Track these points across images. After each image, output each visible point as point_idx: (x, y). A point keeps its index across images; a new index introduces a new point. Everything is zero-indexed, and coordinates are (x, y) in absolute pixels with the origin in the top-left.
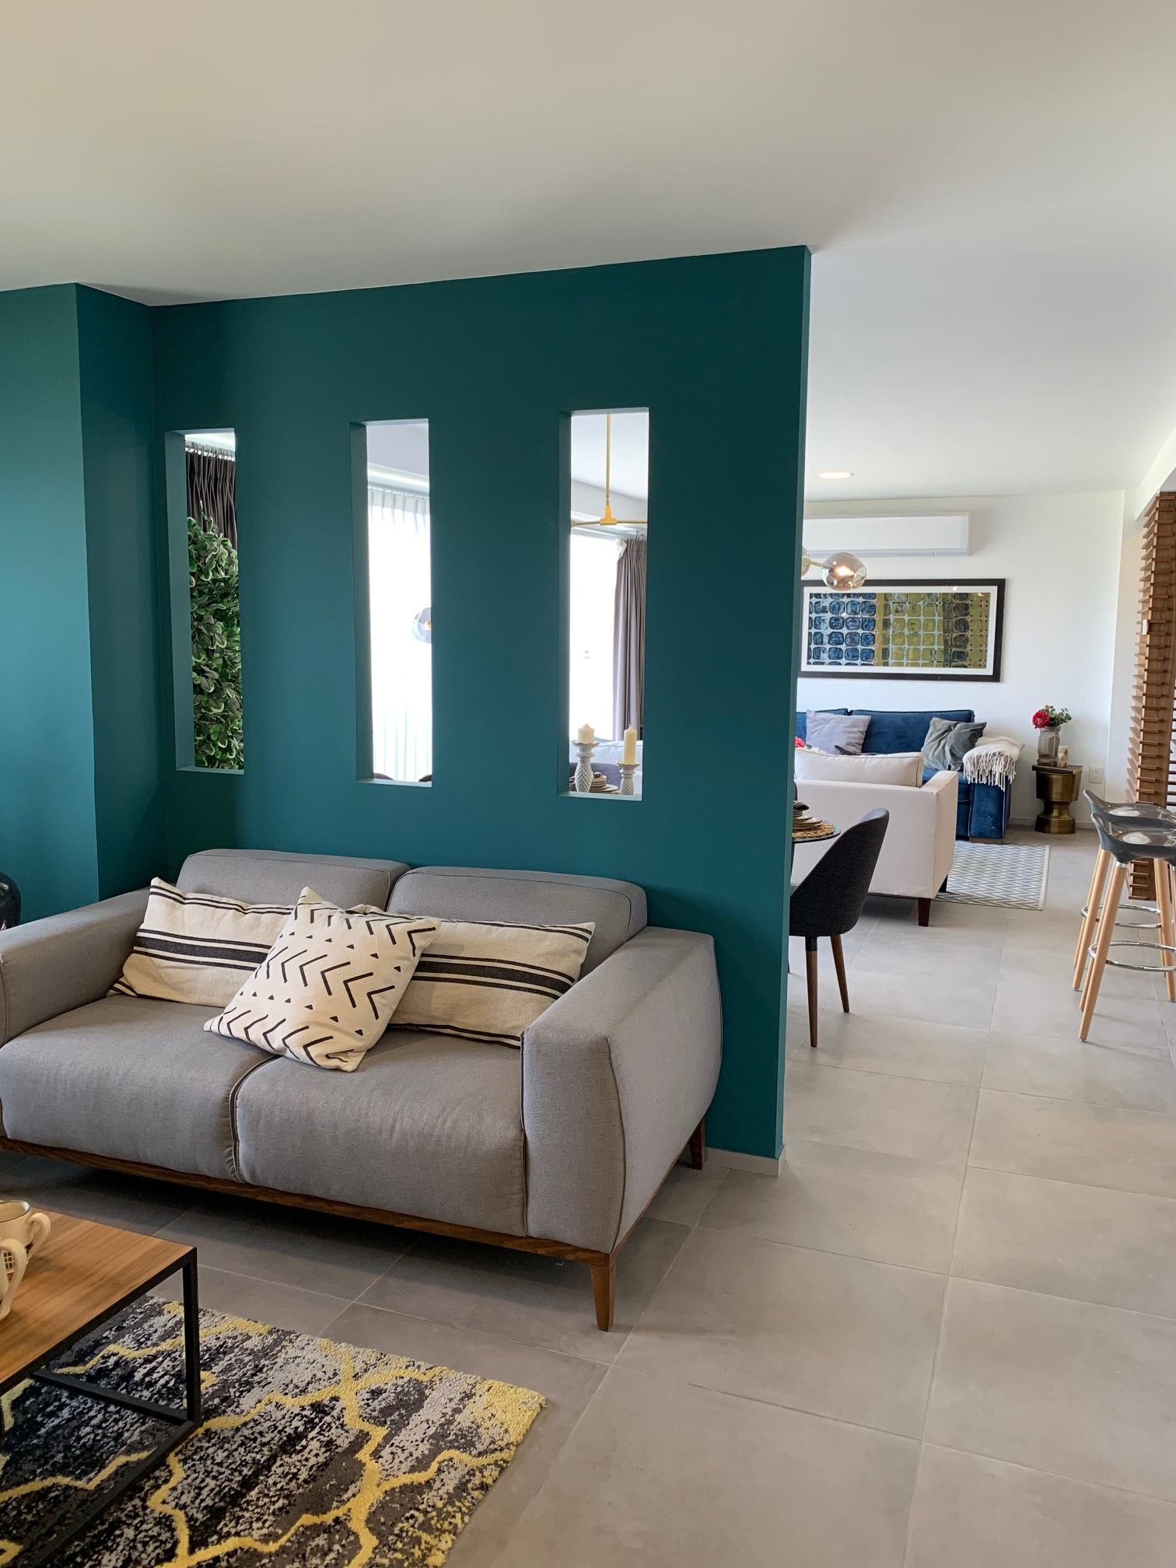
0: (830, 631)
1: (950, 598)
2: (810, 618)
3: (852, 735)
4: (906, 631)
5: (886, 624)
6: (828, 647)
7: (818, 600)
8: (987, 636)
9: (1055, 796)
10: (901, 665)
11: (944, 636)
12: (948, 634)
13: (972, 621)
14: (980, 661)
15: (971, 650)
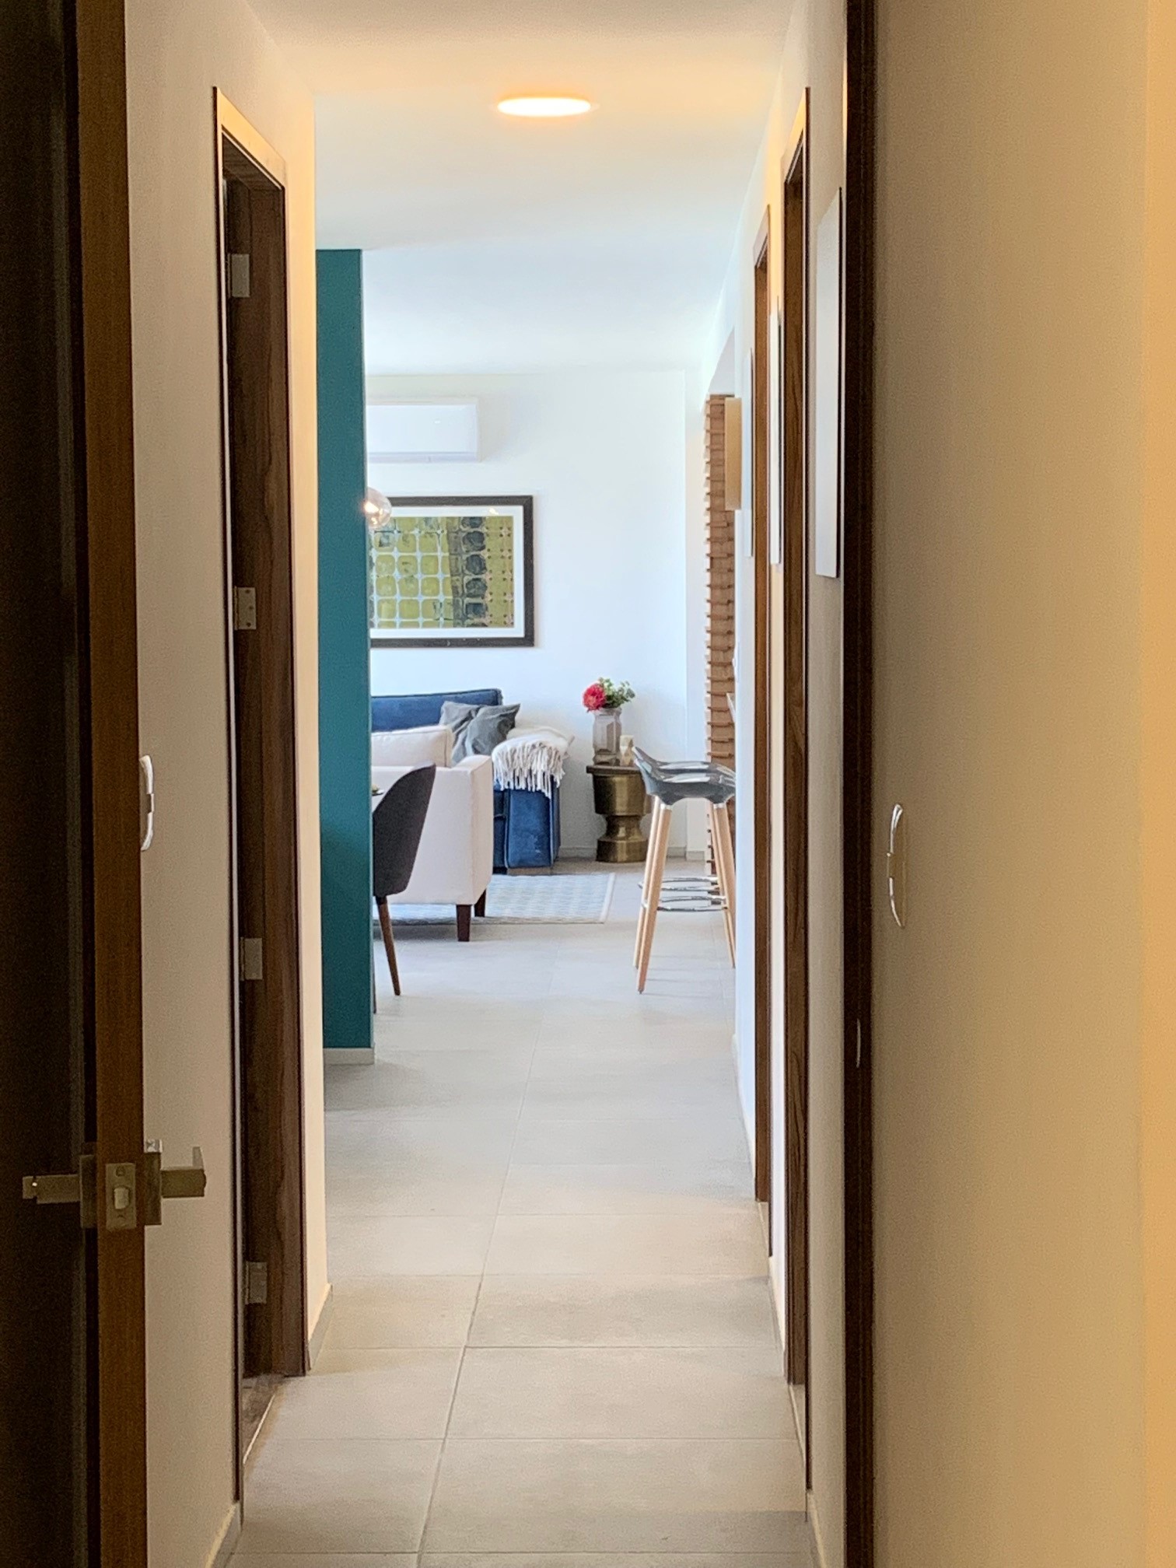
1: (456, 523)
4: (396, 574)
10: (392, 625)
11: (452, 581)
12: (458, 577)
13: (489, 557)
14: (505, 616)
15: (491, 601)
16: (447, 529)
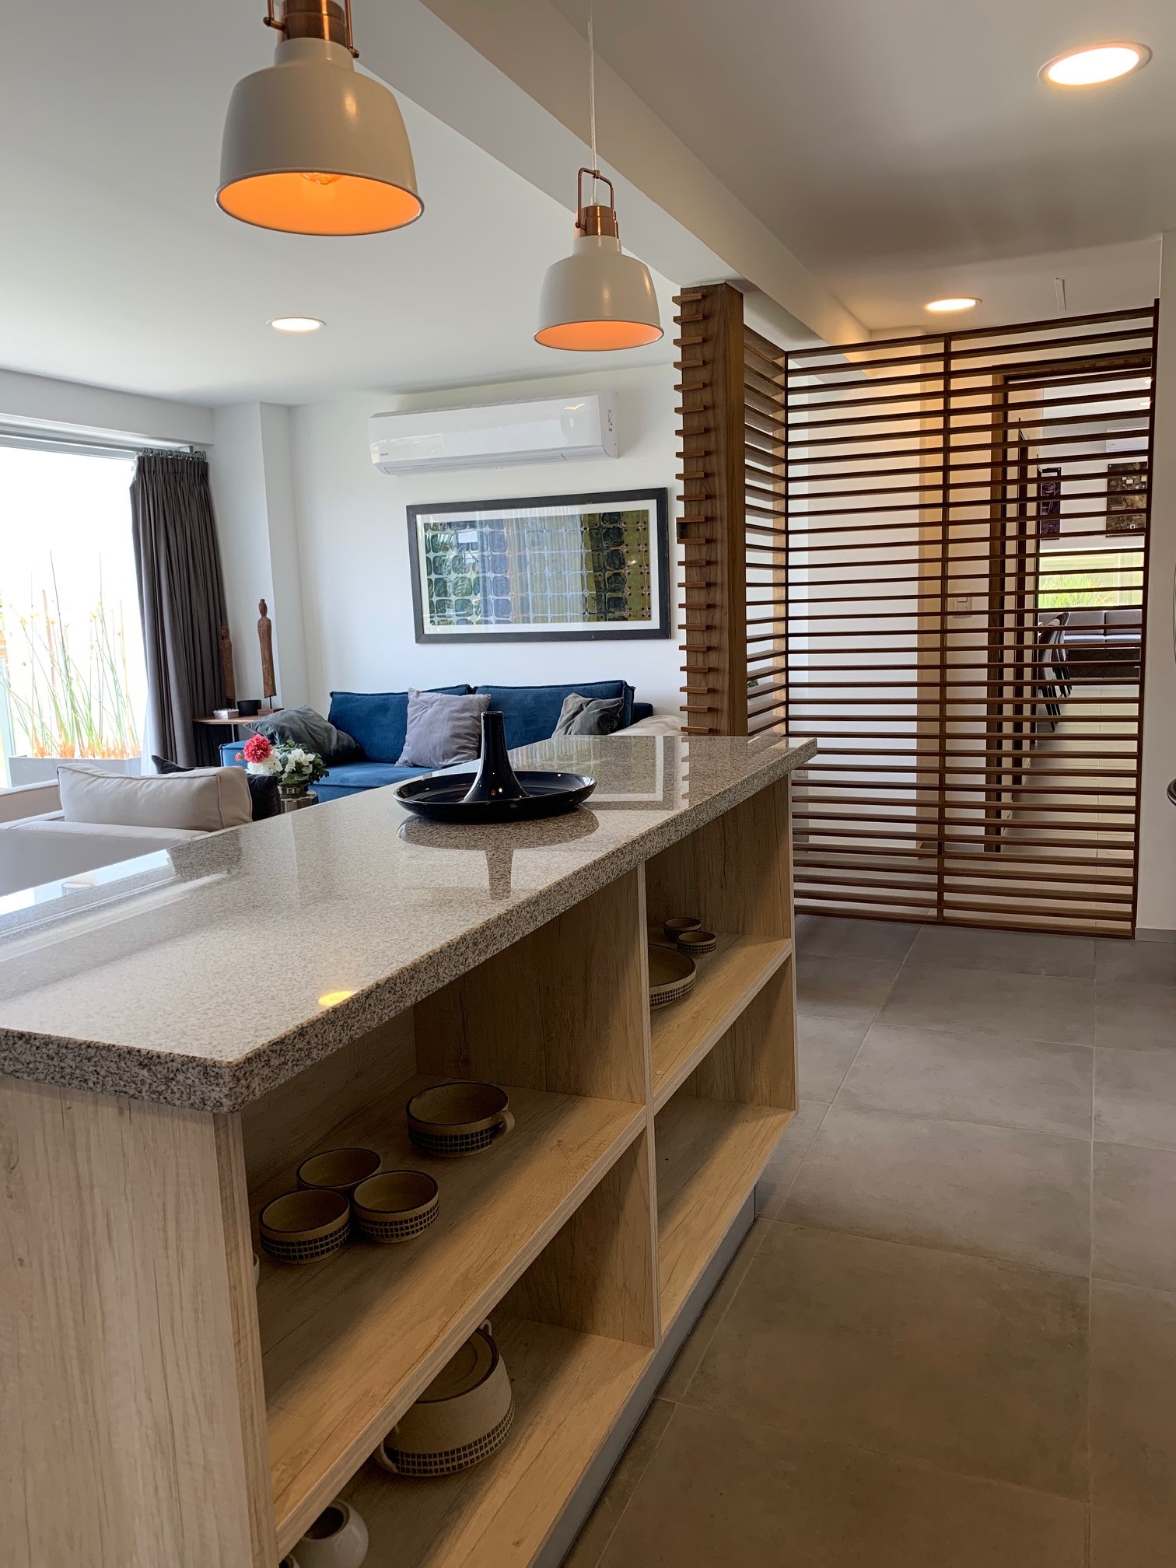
1: (597, 518)
2: (428, 558)
3: (461, 723)
4: (547, 572)
5: (522, 562)
6: (453, 599)
7: (435, 533)
8: (648, 573)
10: (544, 620)
11: (595, 576)
12: (600, 573)
13: (627, 552)
14: (643, 609)
15: (630, 594)
16: (589, 527)
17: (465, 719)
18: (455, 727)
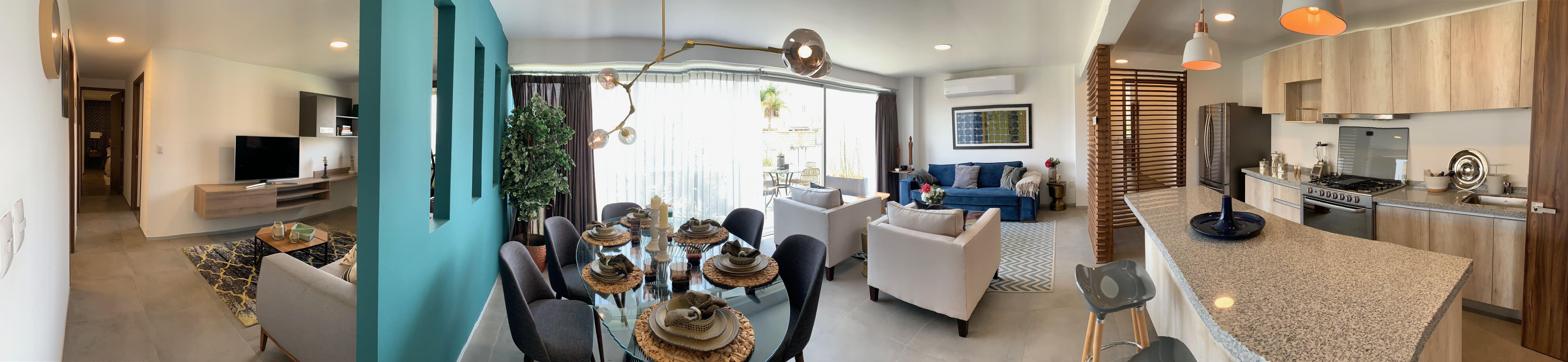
0: (965, 129)
1: (1010, 112)
2: (957, 123)
4: (994, 128)
5: (986, 125)
6: (965, 136)
7: (960, 115)
8: (1025, 129)
9: (1057, 196)
10: (993, 142)
11: (1009, 129)
13: (1020, 122)
14: (1024, 139)
15: (1020, 135)
16: (1007, 114)
17: (973, 173)
18: (971, 176)
